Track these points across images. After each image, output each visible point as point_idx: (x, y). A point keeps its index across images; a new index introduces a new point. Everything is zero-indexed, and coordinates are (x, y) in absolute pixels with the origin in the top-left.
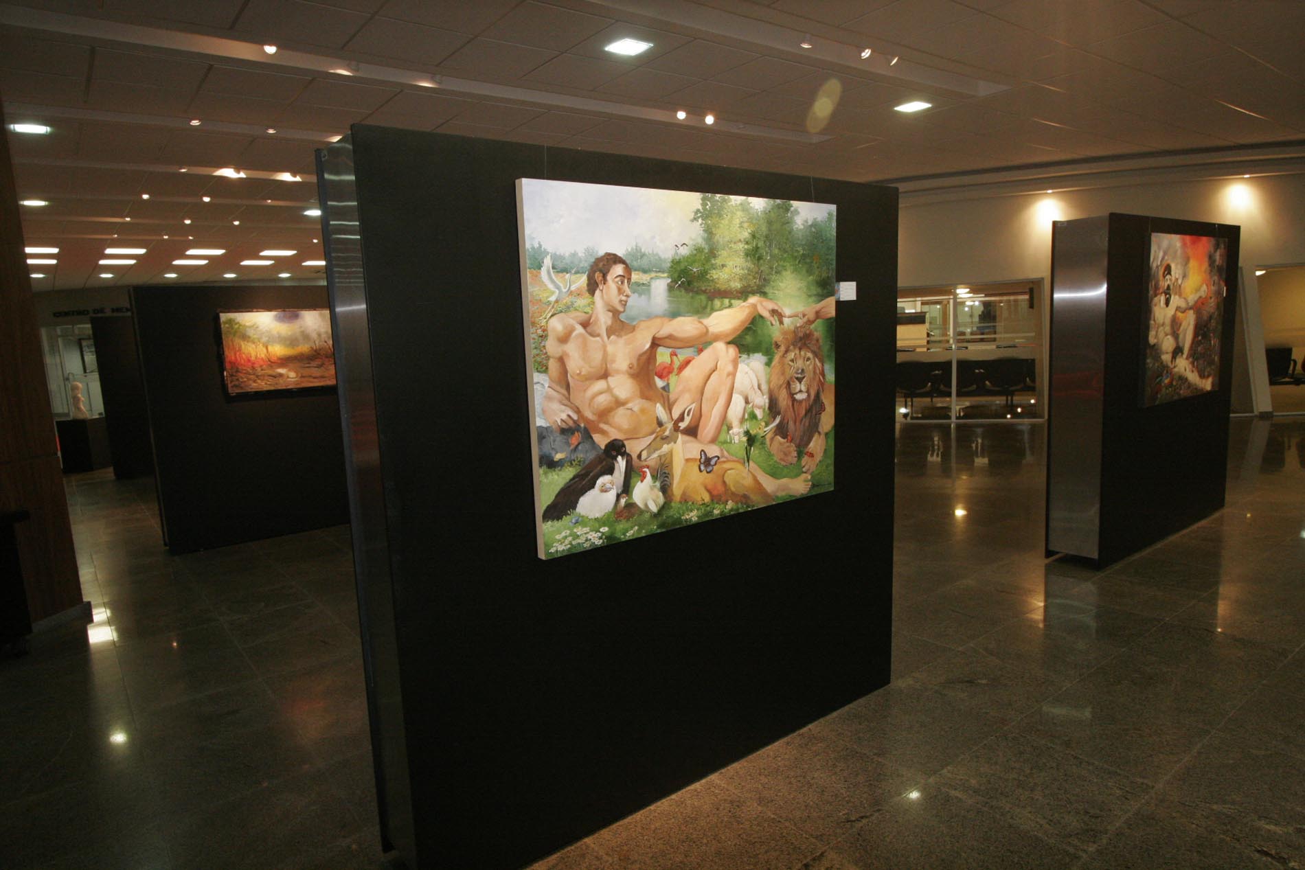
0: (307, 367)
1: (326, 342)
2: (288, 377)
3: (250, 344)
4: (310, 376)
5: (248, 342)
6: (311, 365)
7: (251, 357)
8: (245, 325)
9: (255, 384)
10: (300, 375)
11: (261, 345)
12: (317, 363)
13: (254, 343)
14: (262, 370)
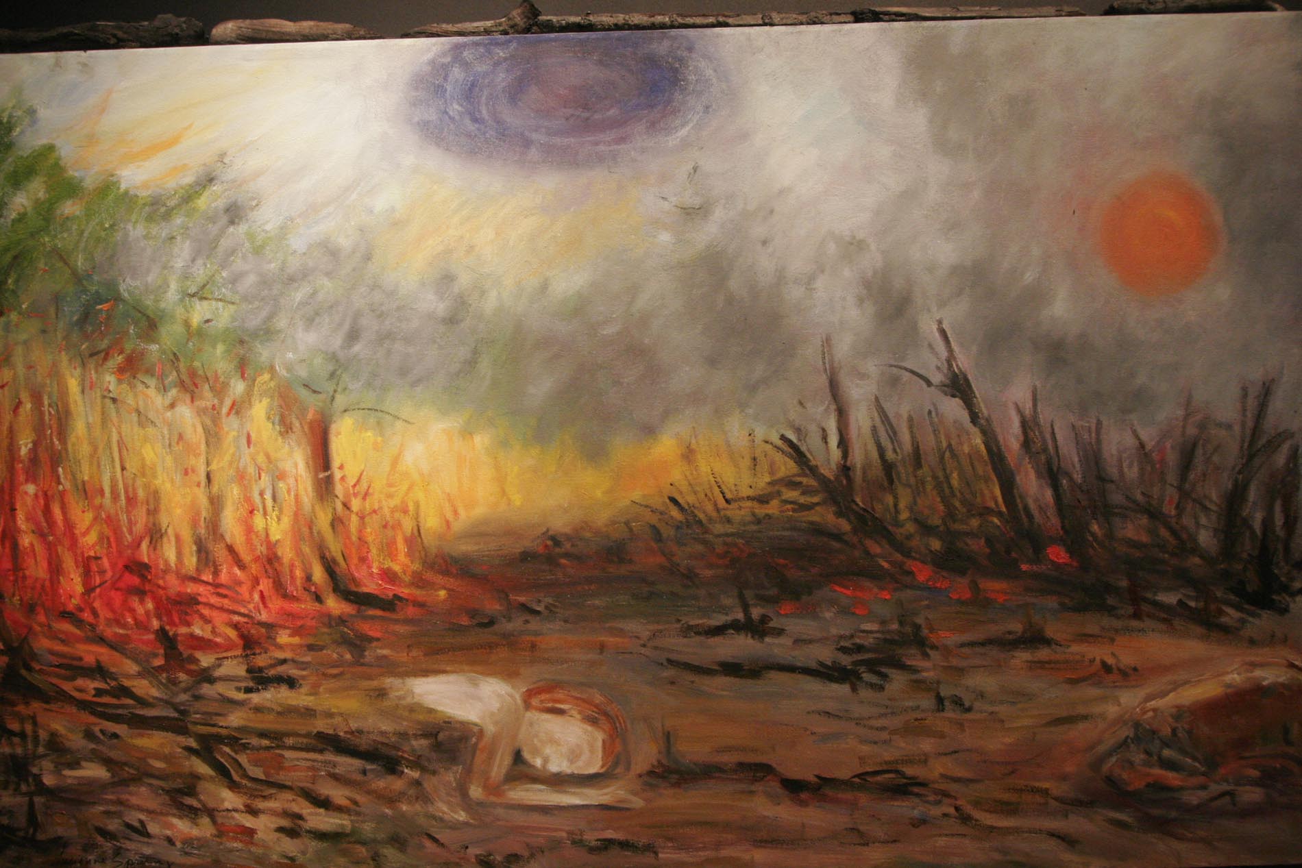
0: (732, 669)
1: (959, 386)
2: (520, 769)
3: (151, 396)
4: (758, 771)
5: (132, 367)
6: (777, 648)
7: (155, 534)
8: (107, 187)
9: (182, 826)
10: (646, 754)
11: (260, 409)
12: (839, 627)
13: (190, 384)
14: (260, 679)
